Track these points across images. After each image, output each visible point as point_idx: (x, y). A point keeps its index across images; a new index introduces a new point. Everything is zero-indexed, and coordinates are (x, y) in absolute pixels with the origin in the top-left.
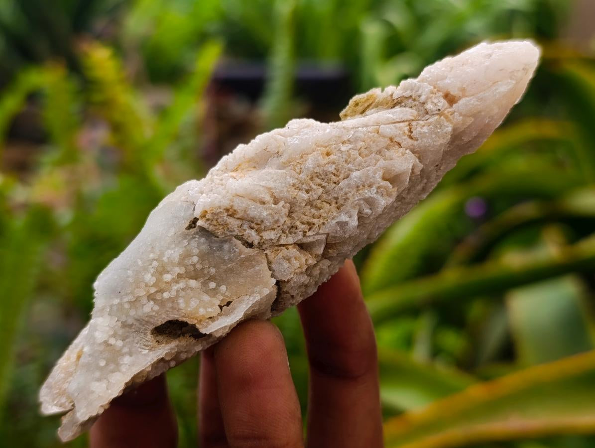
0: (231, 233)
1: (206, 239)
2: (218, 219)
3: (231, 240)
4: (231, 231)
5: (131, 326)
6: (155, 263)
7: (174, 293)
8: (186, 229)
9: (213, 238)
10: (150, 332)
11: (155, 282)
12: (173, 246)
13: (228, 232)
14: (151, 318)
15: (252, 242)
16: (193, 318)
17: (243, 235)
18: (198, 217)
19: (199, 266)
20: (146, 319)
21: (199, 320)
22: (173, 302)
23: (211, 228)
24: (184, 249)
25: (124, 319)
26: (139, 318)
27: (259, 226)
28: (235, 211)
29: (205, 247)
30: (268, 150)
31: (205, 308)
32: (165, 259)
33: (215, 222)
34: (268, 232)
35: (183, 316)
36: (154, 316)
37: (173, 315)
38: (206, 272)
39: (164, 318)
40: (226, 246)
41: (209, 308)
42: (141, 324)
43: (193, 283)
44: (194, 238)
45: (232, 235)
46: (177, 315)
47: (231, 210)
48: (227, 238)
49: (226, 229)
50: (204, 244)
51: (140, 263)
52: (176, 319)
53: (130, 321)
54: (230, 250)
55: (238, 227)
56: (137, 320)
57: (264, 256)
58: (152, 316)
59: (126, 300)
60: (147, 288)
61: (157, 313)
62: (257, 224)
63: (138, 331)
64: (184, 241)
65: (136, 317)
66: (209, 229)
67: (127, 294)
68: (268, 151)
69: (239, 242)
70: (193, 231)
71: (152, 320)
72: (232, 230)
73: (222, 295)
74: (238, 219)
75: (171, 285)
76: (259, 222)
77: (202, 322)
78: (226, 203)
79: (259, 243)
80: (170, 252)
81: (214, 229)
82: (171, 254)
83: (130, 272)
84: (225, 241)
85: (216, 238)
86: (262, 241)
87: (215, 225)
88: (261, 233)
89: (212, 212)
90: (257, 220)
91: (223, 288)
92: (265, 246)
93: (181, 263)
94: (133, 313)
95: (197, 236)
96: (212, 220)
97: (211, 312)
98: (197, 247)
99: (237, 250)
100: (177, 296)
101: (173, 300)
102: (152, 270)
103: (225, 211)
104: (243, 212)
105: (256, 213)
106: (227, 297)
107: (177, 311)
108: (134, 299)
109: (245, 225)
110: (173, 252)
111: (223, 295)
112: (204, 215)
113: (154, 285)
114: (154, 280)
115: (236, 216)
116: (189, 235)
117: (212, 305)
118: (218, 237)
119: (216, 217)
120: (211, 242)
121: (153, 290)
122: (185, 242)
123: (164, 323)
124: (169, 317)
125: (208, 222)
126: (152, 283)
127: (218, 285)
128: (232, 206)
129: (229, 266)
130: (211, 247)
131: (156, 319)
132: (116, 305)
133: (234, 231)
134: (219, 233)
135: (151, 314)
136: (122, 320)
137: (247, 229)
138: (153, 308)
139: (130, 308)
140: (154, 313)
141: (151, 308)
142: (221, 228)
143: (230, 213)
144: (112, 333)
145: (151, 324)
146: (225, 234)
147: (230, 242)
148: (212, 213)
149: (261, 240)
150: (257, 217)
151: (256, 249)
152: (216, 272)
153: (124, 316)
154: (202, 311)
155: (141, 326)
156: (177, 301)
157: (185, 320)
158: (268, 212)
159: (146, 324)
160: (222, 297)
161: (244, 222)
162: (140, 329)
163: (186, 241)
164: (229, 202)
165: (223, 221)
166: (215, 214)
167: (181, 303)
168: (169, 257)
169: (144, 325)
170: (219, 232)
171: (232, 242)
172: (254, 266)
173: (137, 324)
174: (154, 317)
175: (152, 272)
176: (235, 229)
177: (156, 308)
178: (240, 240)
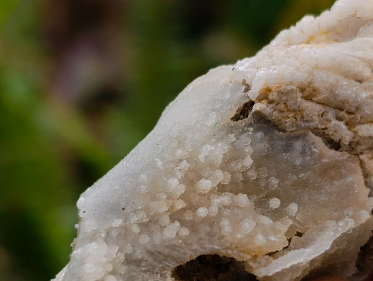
0: (307, 124)
1: (266, 134)
2: (287, 101)
3: (305, 135)
4: (307, 121)
5: (138, 263)
6: (185, 165)
7: (214, 210)
8: (232, 119)
9: (276, 132)
10: (170, 272)
11: (183, 191)
12: (214, 140)
13: (302, 123)
14: (175, 250)
15: (340, 140)
16: (244, 252)
17: (326, 128)
18: (253, 100)
19: (253, 175)
20: (166, 251)
21: (253, 254)
22: (211, 225)
23: (276, 115)
24: (230, 146)
25: (129, 249)
26: (153, 250)
27: (352, 116)
28: (314, 90)
29: (263, 146)
30: (357, 16)
31: (266, 235)
32: (201, 157)
33: (282, 106)
34: (366, 126)
35: (228, 248)
36: (179, 247)
37: (210, 246)
38: (263, 185)
39: (196, 250)
40: (298, 145)
41: (271, 235)
42: (155, 260)
43: (243, 199)
44: (245, 131)
45: (309, 128)
46: (217, 245)
47: (308, 89)
48: (299, 132)
49: (299, 117)
50: (261, 140)
51: (159, 163)
52: (215, 252)
53: (139, 254)
54: (305, 150)
55: (319, 115)
56: (150, 253)
57: (358, 164)
58: (175, 245)
59: (134, 219)
60: (170, 202)
61: (185, 242)
62: (349, 113)
63: (151, 271)
64: (230, 135)
65: (149, 247)
66: (271, 116)
67: (135, 212)
68: (357, 18)
69: (318, 140)
70: (242, 123)
71: (175, 253)
72: (309, 119)
73: (290, 218)
74: (318, 103)
75: (209, 199)
76: (353, 110)
77: (258, 259)
78: (302, 77)
79: (350, 143)
80: (209, 148)
81: (280, 118)
82: (210, 152)
83: (143, 177)
84: (297, 138)
85: (281, 133)
86: (356, 140)
87: (281, 111)
88: (355, 127)
89: (278, 90)
90: (350, 106)
91: (293, 208)
92: (359, 149)
93: (224, 167)
94: (145, 239)
95: (251, 129)
96: (278, 104)
97: (275, 241)
98: (250, 145)
99: (316, 150)
100: (220, 215)
101: (211, 221)
102: (180, 175)
103: (298, 90)
104: (328, 91)
105: (349, 92)
106: (299, 222)
107: (219, 239)
108: (148, 220)
109: (330, 114)
110: (213, 148)
111: (293, 218)
112: (264, 96)
113: (183, 197)
114: (182, 189)
115: (315, 99)
116: (237, 129)
117: (276, 232)
118: (284, 131)
119: (284, 98)
120: (272, 139)
121: (180, 205)
122: (232, 137)
123: (194, 258)
124: (205, 248)
125: (271, 106)
126: (179, 194)
127: (285, 203)
128: (310, 83)
129: (302, 175)
130: (272, 145)
131: (182, 251)
132: (116, 227)
133: (312, 121)
134: (288, 124)
135: (175, 242)
136: (125, 252)
137: (332, 119)
138: (180, 232)
139: (140, 234)
140: (180, 241)
141: (175, 233)
142: (292, 115)
143: (306, 93)
144: (110, 268)
145: (174, 259)
146: (297, 125)
147: (304, 139)
148: (279, 92)
149: (354, 138)
150: (351, 100)
151: (344, 153)
152: (279, 185)
153: (129, 245)
154: (260, 240)
155: (156, 263)
156: (218, 223)
157: (231, 253)
158: (369, 93)
159: (165, 260)
160: (291, 222)
161: (328, 109)
162: (154, 267)
163: (233, 135)
164: (307, 75)
165: (295, 104)
166: (282, 93)
167: (226, 226)
168: (208, 156)
169: (160, 262)
170: (288, 122)
171: (307, 137)
172: (342, 176)
173: (150, 260)
174: (178, 249)
175: (179, 177)
176: (315, 118)
177: (185, 232)
178: (320, 136)
